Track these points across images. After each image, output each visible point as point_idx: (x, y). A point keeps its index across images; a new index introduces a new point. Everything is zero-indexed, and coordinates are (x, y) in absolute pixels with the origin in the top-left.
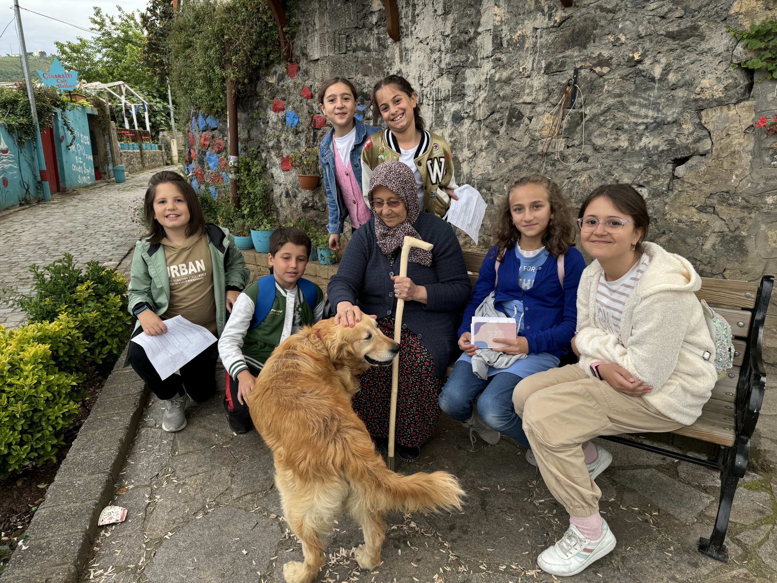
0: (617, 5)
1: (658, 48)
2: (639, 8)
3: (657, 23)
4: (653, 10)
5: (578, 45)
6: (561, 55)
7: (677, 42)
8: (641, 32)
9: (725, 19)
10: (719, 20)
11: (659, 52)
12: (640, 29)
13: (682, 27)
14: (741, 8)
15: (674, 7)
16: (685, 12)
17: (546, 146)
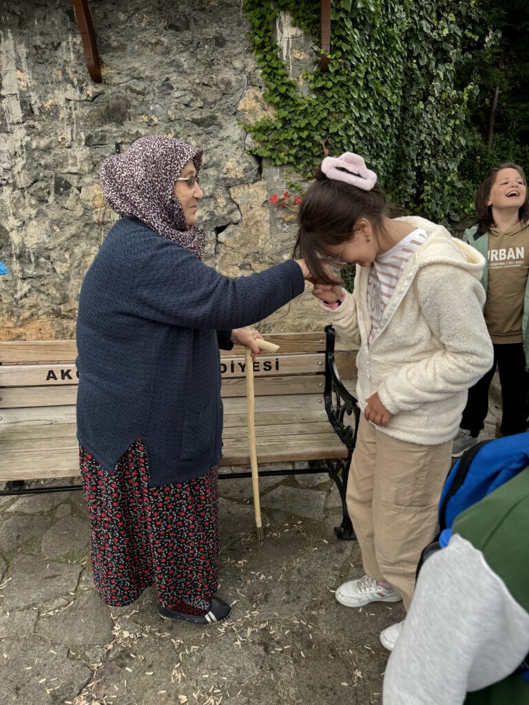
0: (145, 88)
1: (186, 131)
2: (166, 94)
3: (182, 109)
4: (177, 98)
5: (115, 121)
6: (100, 129)
7: (202, 128)
8: (171, 116)
9: (235, 113)
10: (230, 114)
11: (189, 136)
12: (170, 113)
13: (204, 116)
14: (245, 106)
15: (195, 98)
16: (204, 103)
17: (101, 216)
